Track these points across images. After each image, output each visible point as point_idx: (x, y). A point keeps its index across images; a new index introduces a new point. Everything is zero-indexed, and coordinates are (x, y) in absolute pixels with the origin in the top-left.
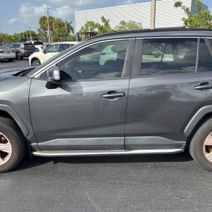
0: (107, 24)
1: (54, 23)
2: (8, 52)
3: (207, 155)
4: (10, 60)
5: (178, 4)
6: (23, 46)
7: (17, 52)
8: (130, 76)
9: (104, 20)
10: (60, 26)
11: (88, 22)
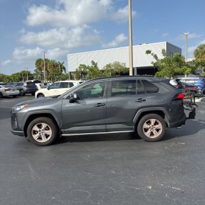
0: (96, 66)
1: (48, 64)
2: (14, 90)
3: (145, 133)
4: (14, 96)
5: (148, 52)
6: (25, 85)
7: (21, 90)
8: (107, 97)
9: (93, 63)
10: (54, 66)
11: (81, 65)
